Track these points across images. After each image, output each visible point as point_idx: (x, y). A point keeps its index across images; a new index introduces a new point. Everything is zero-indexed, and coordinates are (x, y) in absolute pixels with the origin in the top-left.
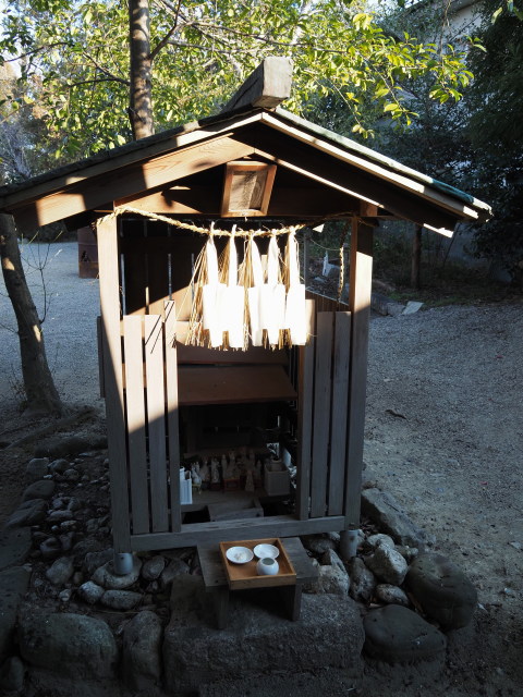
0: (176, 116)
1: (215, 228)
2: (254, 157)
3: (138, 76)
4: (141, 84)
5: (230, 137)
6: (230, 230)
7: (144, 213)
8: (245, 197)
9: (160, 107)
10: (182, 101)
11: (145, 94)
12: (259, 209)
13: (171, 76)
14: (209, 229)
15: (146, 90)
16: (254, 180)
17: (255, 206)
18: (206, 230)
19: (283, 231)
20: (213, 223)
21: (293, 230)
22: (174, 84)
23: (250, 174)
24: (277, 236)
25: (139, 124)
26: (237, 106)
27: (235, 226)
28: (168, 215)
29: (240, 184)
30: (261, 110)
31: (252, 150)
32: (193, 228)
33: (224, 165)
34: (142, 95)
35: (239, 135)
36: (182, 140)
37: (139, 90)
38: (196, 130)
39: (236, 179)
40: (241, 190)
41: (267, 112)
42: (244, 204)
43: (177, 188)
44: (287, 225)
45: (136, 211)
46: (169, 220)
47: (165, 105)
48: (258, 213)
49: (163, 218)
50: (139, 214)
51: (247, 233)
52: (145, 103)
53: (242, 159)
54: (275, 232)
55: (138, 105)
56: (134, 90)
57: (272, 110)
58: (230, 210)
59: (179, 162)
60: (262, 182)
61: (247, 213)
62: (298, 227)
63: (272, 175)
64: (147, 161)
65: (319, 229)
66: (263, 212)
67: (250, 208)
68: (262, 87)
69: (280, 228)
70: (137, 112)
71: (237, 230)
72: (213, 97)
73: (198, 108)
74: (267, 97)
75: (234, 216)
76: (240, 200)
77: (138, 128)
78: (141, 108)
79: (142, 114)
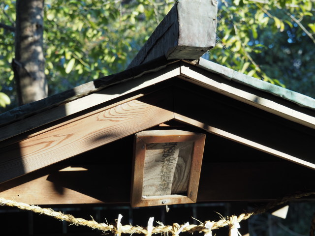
0: (79, 67)
1: (124, 223)
2: (173, 124)
3: (26, 20)
4: (29, 30)
5: (138, 99)
6: (145, 226)
7: (22, 206)
8: (164, 178)
9: (57, 56)
10: (89, 45)
11: (35, 43)
12: (185, 193)
13: (72, 17)
14: (115, 225)
15: (36, 37)
16: (176, 155)
17: (180, 189)
18: (111, 227)
19: (222, 223)
20: (120, 217)
21: (235, 222)
22: (78, 25)
23: (169, 146)
24: (214, 231)
25: (26, 81)
26: (149, 59)
27: (151, 220)
28: (55, 207)
29: (157, 161)
30: (179, 64)
31: (169, 115)
32: (93, 224)
33: (133, 136)
34: (31, 44)
35: (151, 97)
36: (73, 107)
37: (27, 37)
38: (91, 93)
39: (150, 155)
40: (158, 169)
41: (187, 65)
42: (163, 188)
43: (69, 169)
44: (228, 214)
45: (11, 203)
46: (58, 215)
47: (64, 54)
48: (184, 200)
49: (48, 212)
50: (15, 208)
51: (170, 228)
52: (36, 53)
53: (157, 128)
54: (210, 225)
55: (25, 56)
56: (20, 38)
57: (194, 62)
58: (144, 197)
59: (69, 136)
60: (187, 156)
61: (168, 199)
62: (242, 217)
63: (200, 148)
64: (25, 136)
65: (282, 213)
66: (191, 197)
67: (172, 193)
68: (177, 35)
69: (217, 219)
70: (24, 65)
71: (155, 224)
72: (132, 38)
73: (111, 54)
74: (185, 47)
75: (150, 204)
76: (158, 182)
77: (25, 86)
78: (29, 60)
79: (31, 67)
